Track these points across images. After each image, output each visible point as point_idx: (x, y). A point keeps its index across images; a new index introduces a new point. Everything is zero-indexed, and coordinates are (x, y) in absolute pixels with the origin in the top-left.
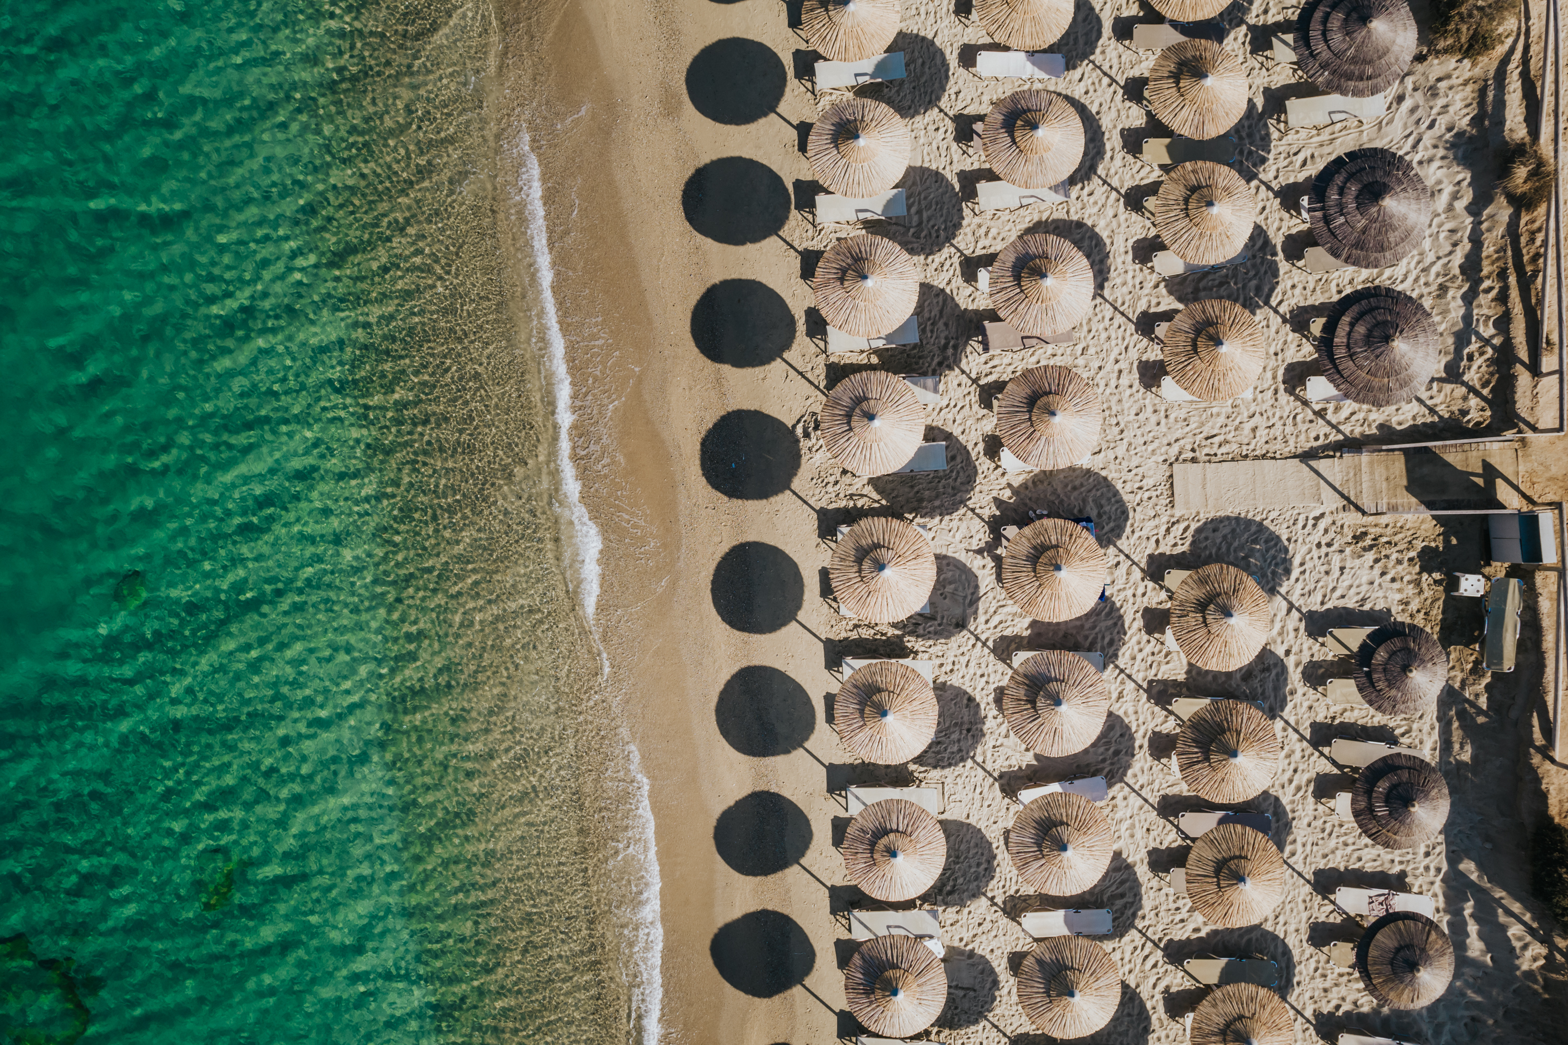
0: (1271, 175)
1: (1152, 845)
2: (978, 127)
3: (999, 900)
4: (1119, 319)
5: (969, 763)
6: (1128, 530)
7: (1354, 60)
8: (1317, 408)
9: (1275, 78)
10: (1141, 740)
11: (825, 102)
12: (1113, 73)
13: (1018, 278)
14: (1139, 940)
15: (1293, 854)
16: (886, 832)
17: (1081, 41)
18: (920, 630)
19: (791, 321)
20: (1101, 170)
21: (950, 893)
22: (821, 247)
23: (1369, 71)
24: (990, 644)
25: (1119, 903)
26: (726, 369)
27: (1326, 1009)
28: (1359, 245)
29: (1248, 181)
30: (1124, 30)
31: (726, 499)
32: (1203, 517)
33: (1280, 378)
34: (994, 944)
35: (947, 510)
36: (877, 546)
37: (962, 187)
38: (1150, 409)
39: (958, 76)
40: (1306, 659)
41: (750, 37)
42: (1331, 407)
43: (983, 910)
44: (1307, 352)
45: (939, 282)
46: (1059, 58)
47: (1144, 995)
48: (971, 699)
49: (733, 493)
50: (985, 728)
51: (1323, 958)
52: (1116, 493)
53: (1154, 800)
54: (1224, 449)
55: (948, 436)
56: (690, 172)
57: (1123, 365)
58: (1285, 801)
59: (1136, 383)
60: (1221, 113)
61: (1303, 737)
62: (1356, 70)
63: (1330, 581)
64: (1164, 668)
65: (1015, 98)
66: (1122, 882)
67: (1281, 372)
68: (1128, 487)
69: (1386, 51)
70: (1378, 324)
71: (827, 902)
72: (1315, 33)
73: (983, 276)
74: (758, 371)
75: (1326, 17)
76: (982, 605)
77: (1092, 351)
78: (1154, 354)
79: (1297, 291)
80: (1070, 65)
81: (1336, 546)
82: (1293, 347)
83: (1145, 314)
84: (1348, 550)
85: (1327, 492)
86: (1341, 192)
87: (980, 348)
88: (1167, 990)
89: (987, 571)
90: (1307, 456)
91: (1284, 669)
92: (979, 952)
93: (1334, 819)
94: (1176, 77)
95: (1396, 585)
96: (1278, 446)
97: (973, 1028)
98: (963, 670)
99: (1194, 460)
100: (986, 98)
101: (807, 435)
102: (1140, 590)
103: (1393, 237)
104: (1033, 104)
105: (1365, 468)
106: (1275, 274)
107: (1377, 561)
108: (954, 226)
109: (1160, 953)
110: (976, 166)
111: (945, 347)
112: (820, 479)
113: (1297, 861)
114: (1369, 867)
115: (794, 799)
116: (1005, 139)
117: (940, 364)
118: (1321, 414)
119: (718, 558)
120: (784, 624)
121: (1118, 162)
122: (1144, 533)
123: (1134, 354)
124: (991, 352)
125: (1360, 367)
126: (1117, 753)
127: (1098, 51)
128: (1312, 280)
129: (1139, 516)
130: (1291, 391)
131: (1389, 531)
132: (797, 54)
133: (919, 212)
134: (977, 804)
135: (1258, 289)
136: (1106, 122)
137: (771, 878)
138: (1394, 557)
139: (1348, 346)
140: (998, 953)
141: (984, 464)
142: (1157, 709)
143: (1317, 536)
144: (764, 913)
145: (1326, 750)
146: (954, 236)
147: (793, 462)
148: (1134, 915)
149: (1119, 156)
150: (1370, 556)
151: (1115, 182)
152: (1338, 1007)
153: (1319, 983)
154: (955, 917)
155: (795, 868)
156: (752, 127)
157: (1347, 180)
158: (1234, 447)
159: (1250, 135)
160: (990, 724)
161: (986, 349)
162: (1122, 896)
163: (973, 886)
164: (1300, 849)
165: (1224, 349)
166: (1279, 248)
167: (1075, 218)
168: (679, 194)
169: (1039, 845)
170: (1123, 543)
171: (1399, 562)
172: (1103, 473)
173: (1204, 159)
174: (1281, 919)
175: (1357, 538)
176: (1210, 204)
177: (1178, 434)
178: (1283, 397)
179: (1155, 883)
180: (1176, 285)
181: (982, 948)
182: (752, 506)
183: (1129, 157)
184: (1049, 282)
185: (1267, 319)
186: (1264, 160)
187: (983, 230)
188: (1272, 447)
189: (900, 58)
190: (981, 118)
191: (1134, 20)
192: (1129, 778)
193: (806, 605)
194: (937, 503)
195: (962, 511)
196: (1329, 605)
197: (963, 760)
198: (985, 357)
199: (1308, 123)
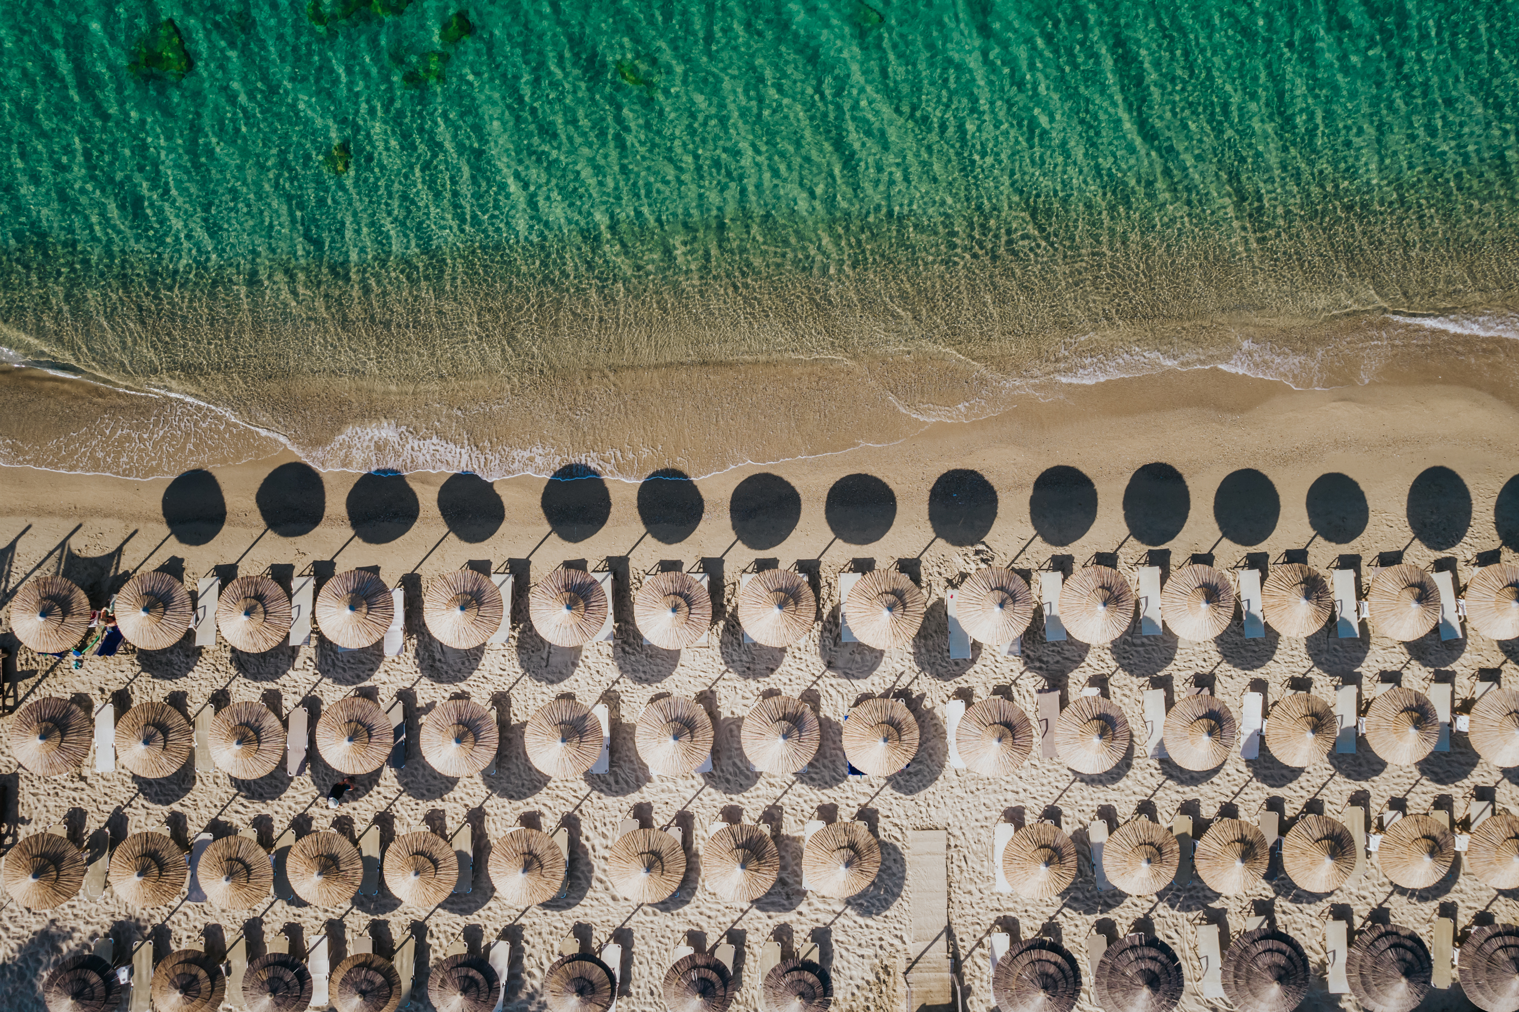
0: (1161, 912)
1: (655, 806)
2: (1206, 692)
3: (616, 687)
4: (1057, 793)
5: (724, 668)
6: (898, 795)
7: (1249, 971)
8: (985, 941)
9: (1234, 917)
10: (737, 799)
11: (1229, 576)
12: (1242, 795)
13: (1099, 717)
14: (581, 794)
15: (645, 913)
16: (689, 605)
17: (1267, 772)
18: (826, 634)
19: (1063, 544)
20: (1169, 783)
21: (623, 650)
22: (1120, 569)
23: (1241, 982)
24: (815, 687)
25: (611, 780)
26: (1030, 492)
27: (526, 934)
28: (1114, 969)
29: (1157, 894)
30: (1274, 804)
31: (930, 487)
32: (906, 852)
33: (1008, 914)
34: (582, 682)
35: (918, 657)
36: (904, 606)
37: (1160, 678)
38: (988, 814)
39: (1244, 677)
40: (795, 927)
41: (1280, 520)
42: (985, 951)
43: (609, 674)
44: (1027, 934)
45: (1090, 658)
46: (1255, 754)
47: (537, 797)
48: (772, 671)
49: (934, 493)
50: (750, 681)
51: (565, 933)
52: (925, 786)
53: (690, 809)
54: (956, 869)
55: (973, 661)
56: (1179, 469)
57: (1022, 795)
58: (686, 908)
59: (1008, 805)
60: (1214, 873)
61: (735, 923)
62: (1243, 973)
63: (854, 947)
64: (792, 819)
65: (1231, 720)
66: (627, 783)
67: (1013, 914)
68: (929, 796)
69: (1255, 995)
70: (1055, 982)
71: (616, 554)
72: (1270, 944)
73: (1095, 691)
74: (1027, 517)
75: (1280, 951)
76: (844, 681)
77: (1034, 772)
78: (1030, 819)
79: (1073, 929)
80: (1249, 763)
81: (880, 952)
82: (1031, 924)
83: (1060, 813)
84: (877, 961)
85: (922, 946)
86: (1153, 959)
87: (1039, 687)
88: (541, 814)
89: (870, 687)
90: (949, 931)
91: (787, 909)
92: (577, 671)
93: (671, 945)
94: (1242, 840)
95: (849, 996)
96: (957, 910)
97: (517, 664)
98: (795, 666)
99: (949, 846)
100: (1226, 698)
101: (977, 553)
102: (851, 802)
103: (1119, 996)
104: (1226, 733)
105: (939, 975)
106: (1087, 912)
107: (868, 982)
108: (1131, 669)
109: (571, 809)
110: (1176, 689)
111: (1041, 661)
112: (943, 561)
113: (639, 916)
114: (634, 970)
115: (696, 531)
116: (1201, 711)
117: (1028, 656)
118: (980, 943)
119: (885, 480)
120: (833, 529)
121: (1175, 796)
122: (895, 807)
123: (1029, 803)
124: (1036, 696)
125: (1024, 969)
126: (728, 781)
127: (1260, 785)
128: (1081, 940)
129: (908, 803)
130: (998, 921)
131: (891, 992)
132: (1266, 556)
133: (1143, 645)
134: (691, 673)
135: (1075, 899)
136: (1205, 788)
137: (636, 512)
138: (871, 996)
139: (1039, 960)
140: (575, 685)
141: (951, 687)
142: (760, 813)
143: (888, 938)
144: (609, 505)
145: (724, 941)
146: (1125, 670)
147: (957, 541)
148: (601, 791)
149: (1179, 797)
150: (872, 978)
151: (1160, 793)
152: (527, 942)
153: (545, 930)
154: (605, 653)
155: (643, 530)
156: (1212, 519)
157: (1162, 963)
158: (958, 877)
159: (1191, 897)
160: (752, 684)
161: (1039, 692)
162: (617, 782)
163: (628, 668)
164: (648, 919)
165: (1043, 868)
166: (1105, 916)
167: (1134, 762)
168: (1163, 461)
169: (676, 719)
170: (888, 790)
171: (867, 999)
172: (941, 777)
173: (1181, 859)
174: (595, 903)
175: (885, 968)
176: (1149, 861)
177: (968, 835)
178: (994, 916)
179: (626, 807)
180: (1081, 837)
181: (579, 673)
182: (924, 508)
183: (1178, 805)
184: (1096, 740)
185: (1053, 905)
186: (1172, 906)
187: (1128, 692)
188: (956, 906)
189: (1260, 634)
190: (1212, 693)
191: (1282, 813)
192: (708, 789)
193: (847, 546)
194: (923, 650)
195: (917, 669)
196: (835, 946)
197: (726, 663)
198: (1033, 691)
199: (1200, 941)
